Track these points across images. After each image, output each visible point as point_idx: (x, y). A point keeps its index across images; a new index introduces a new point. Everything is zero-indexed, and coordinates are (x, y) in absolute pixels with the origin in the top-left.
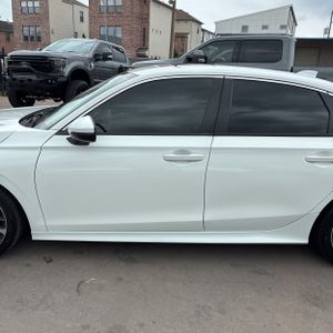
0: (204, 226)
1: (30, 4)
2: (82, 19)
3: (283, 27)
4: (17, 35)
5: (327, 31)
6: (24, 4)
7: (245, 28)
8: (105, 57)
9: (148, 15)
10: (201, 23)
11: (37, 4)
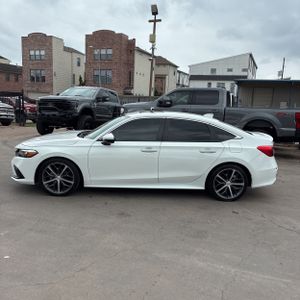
0: (158, 181)
1: (37, 53)
2: (79, 64)
3: (244, 70)
4: (26, 77)
5: (281, 73)
6: (32, 53)
7: (213, 70)
8: (104, 99)
9: (133, 61)
10: (177, 67)
11: (43, 53)
